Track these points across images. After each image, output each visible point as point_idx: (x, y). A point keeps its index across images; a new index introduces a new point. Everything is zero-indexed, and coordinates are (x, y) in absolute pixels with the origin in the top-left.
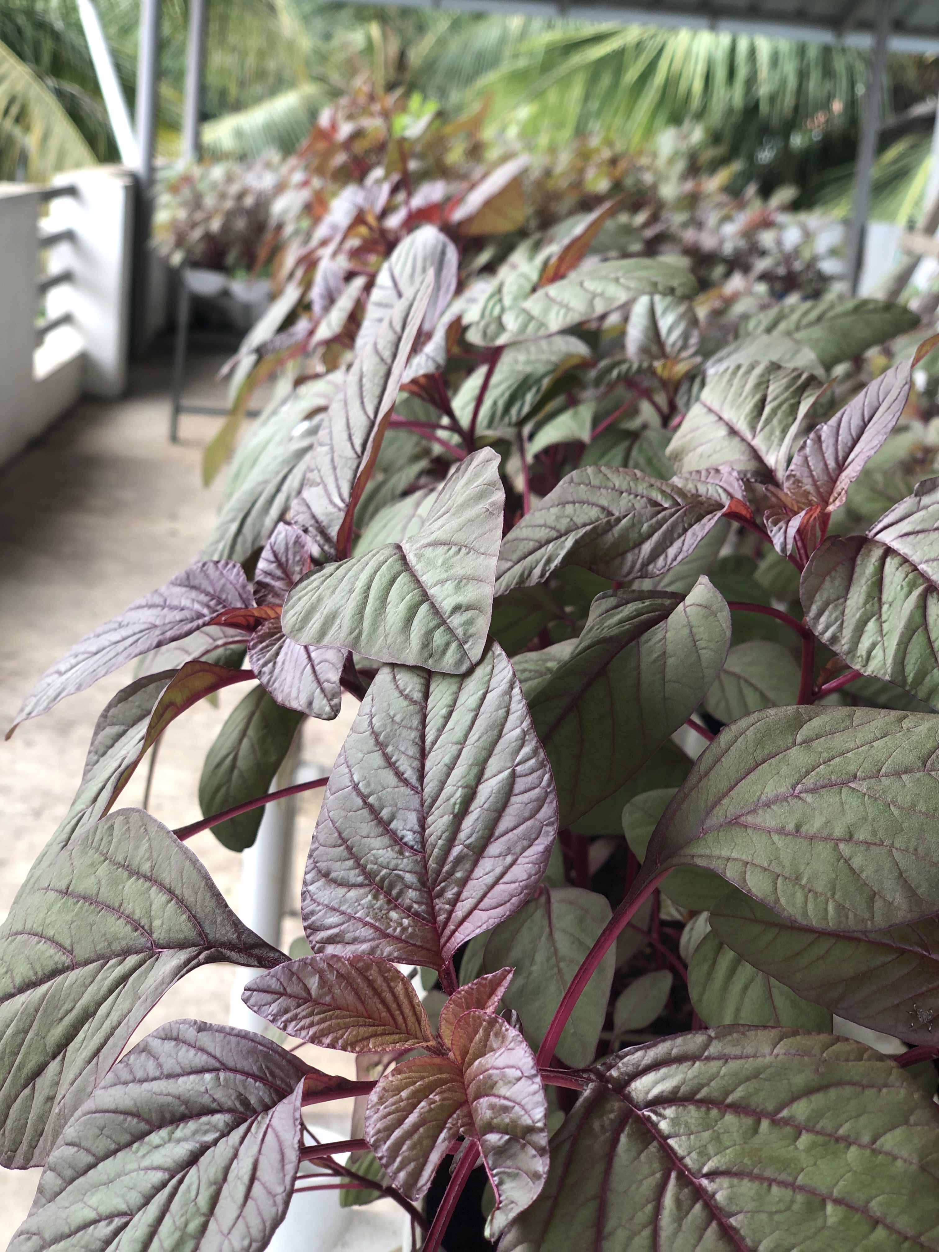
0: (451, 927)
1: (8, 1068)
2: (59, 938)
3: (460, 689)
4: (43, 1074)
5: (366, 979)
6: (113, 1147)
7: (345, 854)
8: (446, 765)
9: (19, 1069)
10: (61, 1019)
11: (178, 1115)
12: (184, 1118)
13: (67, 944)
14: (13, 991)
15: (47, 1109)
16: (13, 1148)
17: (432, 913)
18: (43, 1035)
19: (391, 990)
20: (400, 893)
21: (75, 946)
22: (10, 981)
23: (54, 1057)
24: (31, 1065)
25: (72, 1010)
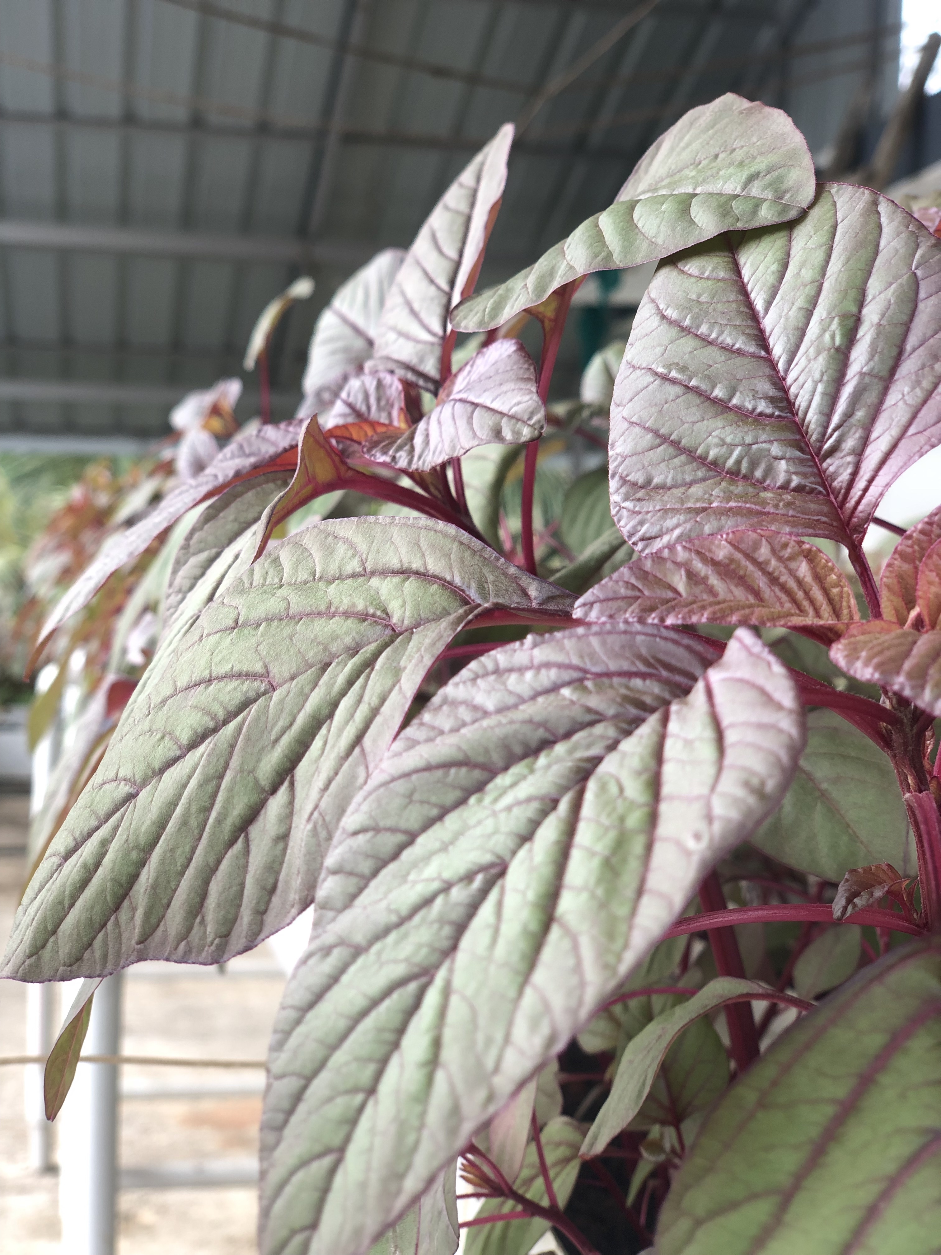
0: (860, 484)
1: (196, 831)
2: (245, 667)
3: (790, 241)
4: (261, 818)
5: (754, 561)
6: (435, 812)
7: (671, 450)
8: (800, 309)
9: (219, 821)
10: (277, 740)
11: (534, 744)
12: (546, 744)
13: (258, 668)
14: (178, 753)
15: (278, 852)
16: (224, 930)
17: (824, 480)
18: (251, 767)
19: (792, 573)
20: (769, 471)
21: (271, 667)
22: (171, 743)
23: (274, 790)
24: (238, 810)
25: (291, 725)
